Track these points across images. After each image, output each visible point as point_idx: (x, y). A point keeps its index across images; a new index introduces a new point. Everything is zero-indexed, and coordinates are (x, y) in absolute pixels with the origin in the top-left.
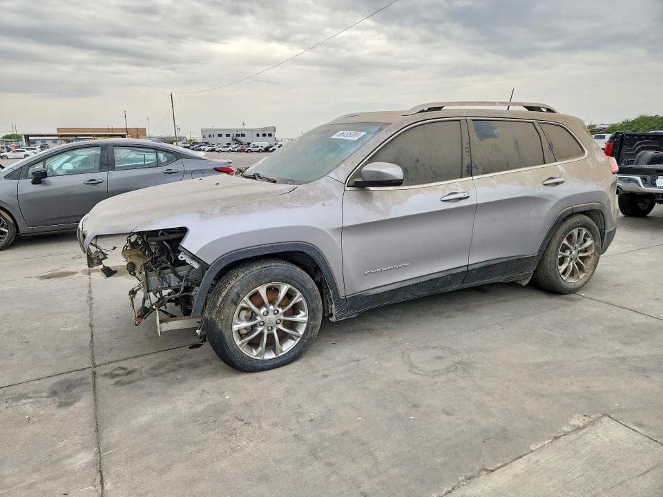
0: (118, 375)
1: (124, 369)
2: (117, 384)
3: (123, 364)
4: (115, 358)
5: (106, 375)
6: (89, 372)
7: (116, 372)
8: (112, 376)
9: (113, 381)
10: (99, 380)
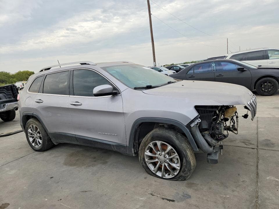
0: (249, 143)
1: (245, 144)
2: (249, 141)
3: (245, 146)
4: (248, 149)
5: (253, 144)
6: (260, 147)
7: (249, 144)
8: (251, 144)
9: (250, 142)
10: (256, 144)
